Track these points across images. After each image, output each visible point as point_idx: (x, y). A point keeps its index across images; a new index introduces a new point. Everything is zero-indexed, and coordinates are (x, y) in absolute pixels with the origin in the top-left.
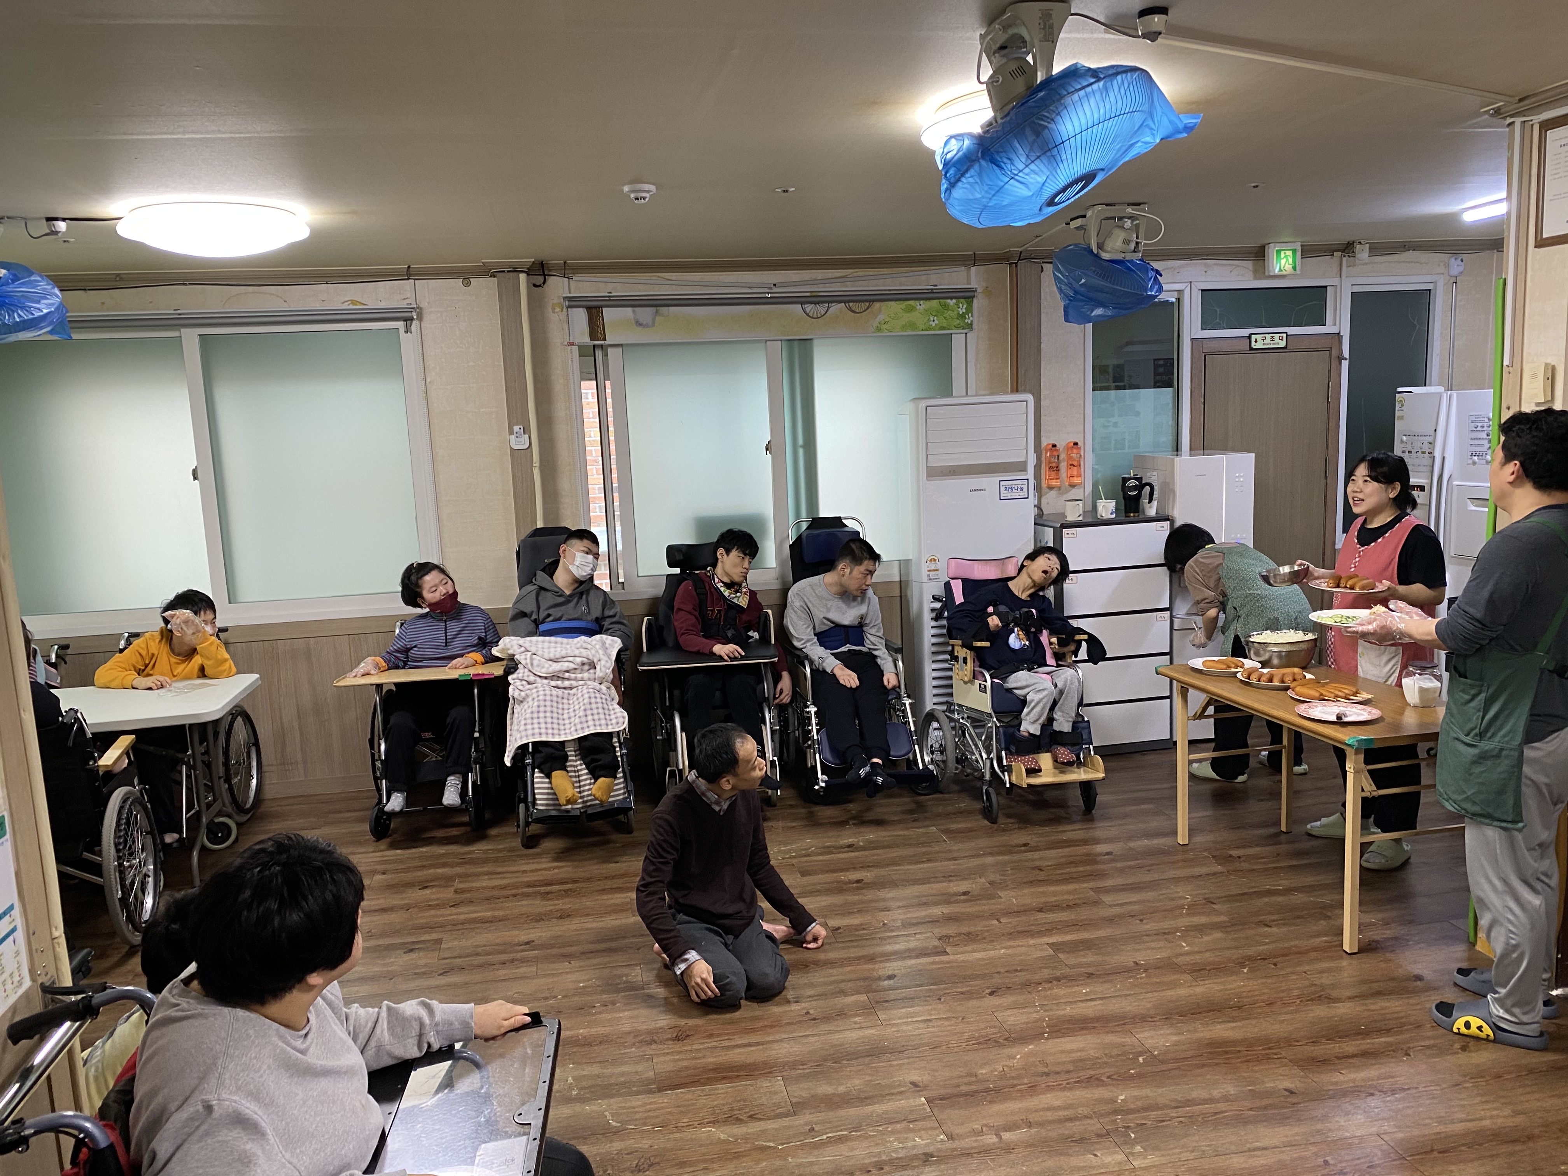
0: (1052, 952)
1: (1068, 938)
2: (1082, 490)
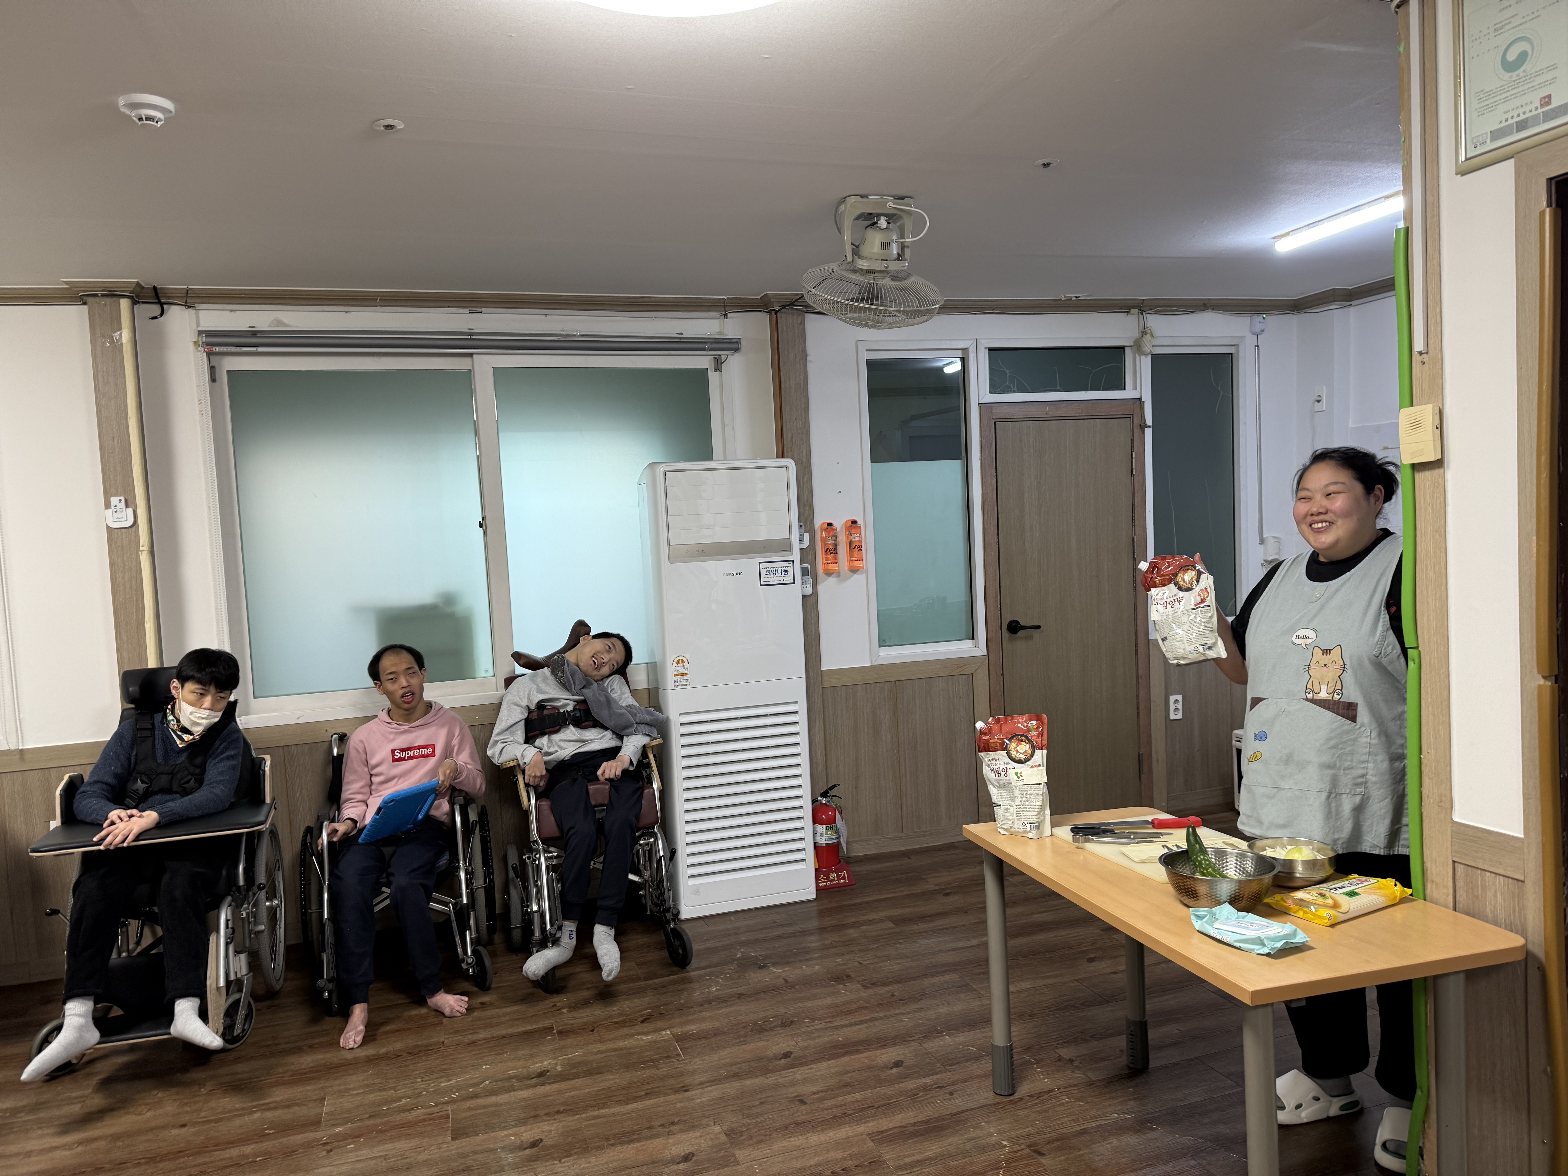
2: (864, 576)
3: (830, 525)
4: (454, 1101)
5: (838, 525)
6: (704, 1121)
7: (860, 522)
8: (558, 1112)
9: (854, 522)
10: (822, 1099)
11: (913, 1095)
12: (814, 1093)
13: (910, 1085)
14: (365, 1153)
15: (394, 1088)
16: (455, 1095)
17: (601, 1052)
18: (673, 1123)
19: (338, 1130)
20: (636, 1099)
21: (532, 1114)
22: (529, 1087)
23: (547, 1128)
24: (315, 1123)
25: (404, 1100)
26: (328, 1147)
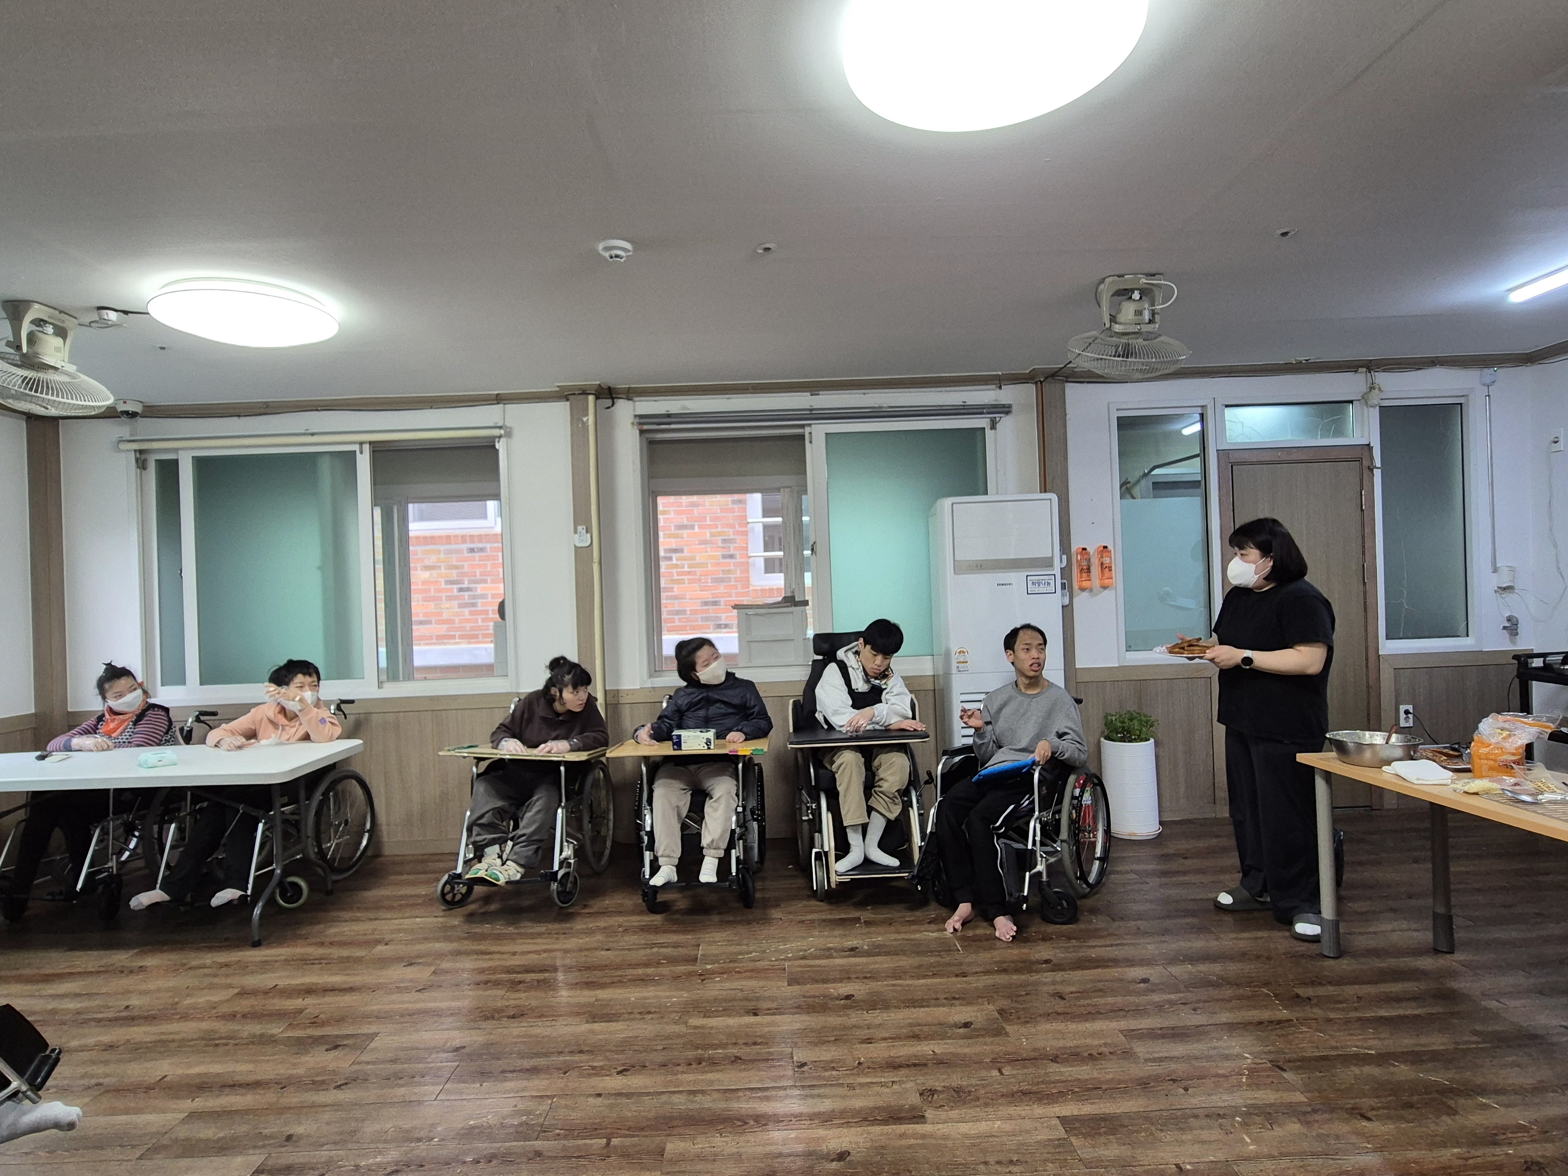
0: (1061, 1133)
1: (1087, 1109)
2: (1113, 591)
3: (1084, 549)
4: (790, 959)
5: (1091, 550)
6: (980, 1000)
7: (1110, 547)
8: (866, 978)
9: (1105, 547)
10: (1078, 998)
11: (1160, 1007)
12: (1072, 993)
13: (1156, 998)
14: (727, 985)
15: (747, 945)
16: (790, 955)
17: (899, 940)
18: (955, 998)
19: (709, 967)
20: (925, 977)
21: (847, 976)
22: (845, 957)
23: (857, 987)
24: (694, 960)
25: (754, 954)
26: (703, 977)
